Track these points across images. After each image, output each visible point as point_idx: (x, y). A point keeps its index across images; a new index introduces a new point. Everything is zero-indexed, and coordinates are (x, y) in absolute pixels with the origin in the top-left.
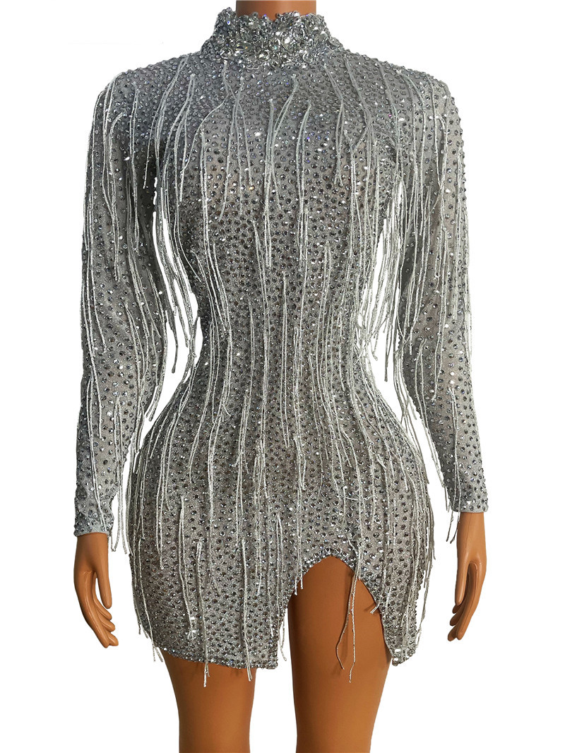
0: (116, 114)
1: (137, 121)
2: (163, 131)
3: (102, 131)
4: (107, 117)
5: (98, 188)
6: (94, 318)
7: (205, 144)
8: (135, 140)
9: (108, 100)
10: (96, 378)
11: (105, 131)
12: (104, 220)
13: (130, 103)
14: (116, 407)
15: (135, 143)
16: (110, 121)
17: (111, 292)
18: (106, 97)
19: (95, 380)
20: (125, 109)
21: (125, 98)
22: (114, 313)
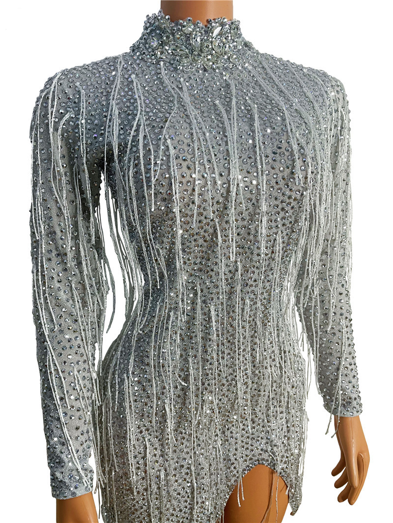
0: (62, 115)
1: (86, 122)
2: (120, 134)
3: (48, 130)
4: (53, 116)
5: (47, 181)
6: (46, 299)
7: (172, 152)
8: (87, 141)
9: (53, 100)
10: (53, 354)
11: (51, 130)
12: (54, 212)
13: (77, 104)
14: (76, 377)
15: (86, 144)
16: (57, 120)
17: (61, 275)
18: (50, 97)
19: (52, 356)
20: (72, 110)
21: (69, 98)
22: (62, 293)
